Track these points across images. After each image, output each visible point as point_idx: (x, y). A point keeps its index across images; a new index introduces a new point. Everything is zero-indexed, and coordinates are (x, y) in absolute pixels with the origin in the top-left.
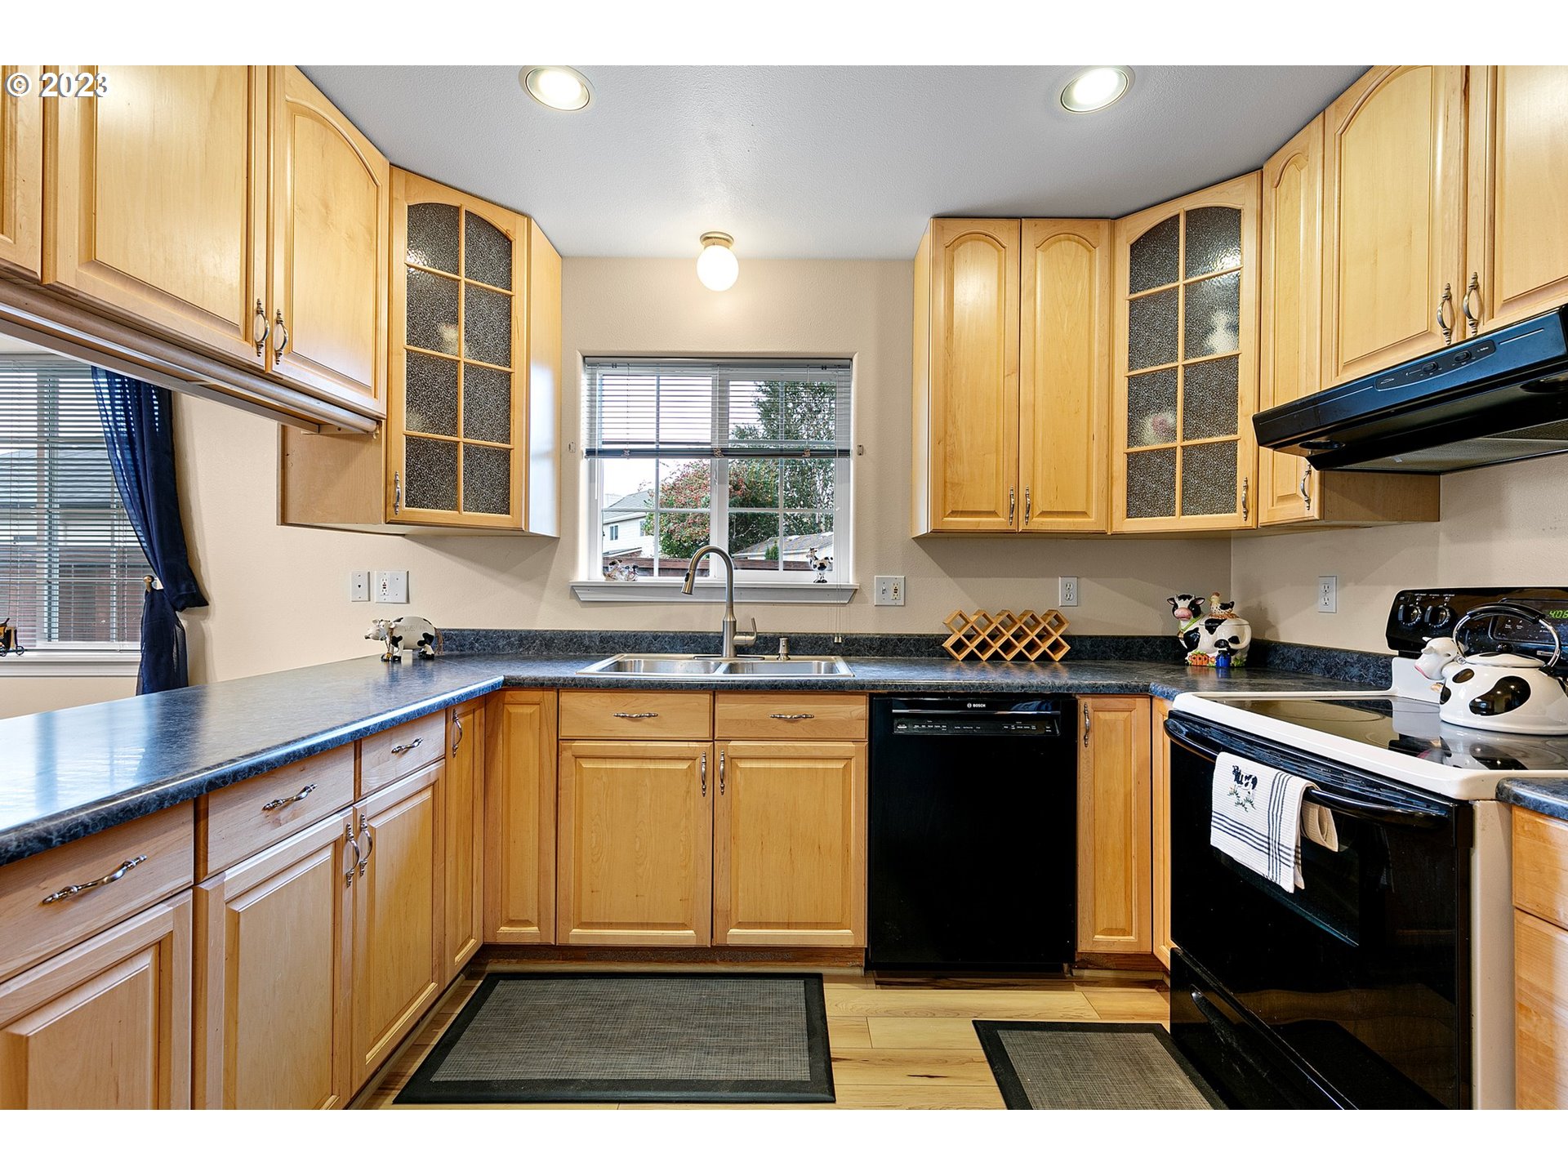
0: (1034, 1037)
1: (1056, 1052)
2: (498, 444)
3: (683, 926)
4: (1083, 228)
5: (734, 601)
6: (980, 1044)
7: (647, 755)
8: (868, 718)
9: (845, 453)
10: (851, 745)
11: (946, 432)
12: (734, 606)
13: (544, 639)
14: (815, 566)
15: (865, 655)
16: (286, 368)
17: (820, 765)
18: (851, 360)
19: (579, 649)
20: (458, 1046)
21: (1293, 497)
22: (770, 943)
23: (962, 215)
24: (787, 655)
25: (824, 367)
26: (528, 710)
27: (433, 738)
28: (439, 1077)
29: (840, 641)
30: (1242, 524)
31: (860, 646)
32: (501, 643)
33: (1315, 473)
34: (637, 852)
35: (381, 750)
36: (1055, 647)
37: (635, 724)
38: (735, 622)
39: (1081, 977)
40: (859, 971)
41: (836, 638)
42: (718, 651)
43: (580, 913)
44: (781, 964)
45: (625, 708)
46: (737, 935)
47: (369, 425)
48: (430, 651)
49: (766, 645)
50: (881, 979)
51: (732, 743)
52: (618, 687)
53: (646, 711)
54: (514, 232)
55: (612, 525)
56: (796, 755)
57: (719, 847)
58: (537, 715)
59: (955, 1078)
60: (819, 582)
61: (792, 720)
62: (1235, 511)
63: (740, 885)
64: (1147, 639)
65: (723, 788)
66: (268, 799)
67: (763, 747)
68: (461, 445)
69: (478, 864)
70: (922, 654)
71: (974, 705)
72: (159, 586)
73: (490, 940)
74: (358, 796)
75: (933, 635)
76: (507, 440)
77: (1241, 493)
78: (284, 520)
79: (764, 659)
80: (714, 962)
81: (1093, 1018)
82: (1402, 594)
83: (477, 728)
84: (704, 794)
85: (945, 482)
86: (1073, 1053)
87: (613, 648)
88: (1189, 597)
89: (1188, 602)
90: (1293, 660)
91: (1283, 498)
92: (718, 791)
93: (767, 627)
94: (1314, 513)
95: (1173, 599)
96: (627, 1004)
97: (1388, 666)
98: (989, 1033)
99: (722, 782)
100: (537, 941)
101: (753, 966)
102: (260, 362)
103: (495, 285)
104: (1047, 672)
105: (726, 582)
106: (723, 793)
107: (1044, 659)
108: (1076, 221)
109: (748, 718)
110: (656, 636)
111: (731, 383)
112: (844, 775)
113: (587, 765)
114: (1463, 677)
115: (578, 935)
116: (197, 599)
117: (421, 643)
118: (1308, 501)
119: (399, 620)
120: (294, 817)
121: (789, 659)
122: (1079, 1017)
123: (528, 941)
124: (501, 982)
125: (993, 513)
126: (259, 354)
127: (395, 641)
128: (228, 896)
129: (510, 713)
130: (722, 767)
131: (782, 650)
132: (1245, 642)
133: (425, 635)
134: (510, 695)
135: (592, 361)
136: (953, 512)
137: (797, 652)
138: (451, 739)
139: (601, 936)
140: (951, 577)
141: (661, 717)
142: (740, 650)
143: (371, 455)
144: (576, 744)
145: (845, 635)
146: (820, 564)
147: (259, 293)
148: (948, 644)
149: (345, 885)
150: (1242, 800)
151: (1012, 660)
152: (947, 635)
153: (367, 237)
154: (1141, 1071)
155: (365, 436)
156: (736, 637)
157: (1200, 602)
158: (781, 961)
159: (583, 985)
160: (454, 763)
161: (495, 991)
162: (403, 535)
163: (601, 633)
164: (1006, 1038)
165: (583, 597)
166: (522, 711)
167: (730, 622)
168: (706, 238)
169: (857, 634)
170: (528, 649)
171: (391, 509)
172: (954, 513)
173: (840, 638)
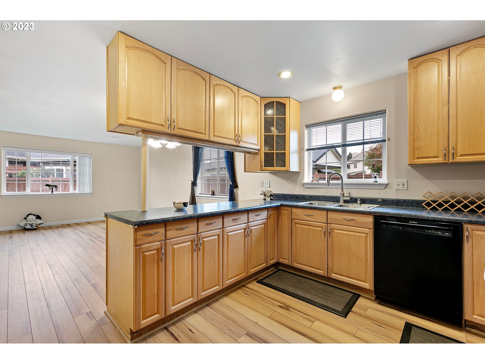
2: (283, 151)
3: (320, 270)
5: (343, 187)
6: (404, 327)
7: (311, 225)
8: (373, 222)
9: (384, 141)
10: (368, 230)
11: (414, 131)
12: (344, 189)
13: (297, 196)
14: (373, 177)
15: (391, 205)
16: (242, 144)
17: (358, 234)
18: (386, 110)
19: (304, 199)
20: (269, 278)
24: (360, 204)
25: (377, 115)
26: (285, 211)
27: (264, 215)
28: (264, 281)
29: (380, 201)
31: (389, 202)
32: (287, 197)
34: (309, 248)
35: (253, 214)
37: (308, 217)
38: (344, 194)
40: (374, 298)
41: (379, 199)
42: (339, 201)
43: (296, 260)
45: (306, 213)
46: (334, 276)
47: (257, 151)
48: (272, 198)
49: (353, 200)
50: (380, 303)
51: (332, 225)
52: (308, 208)
53: (311, 214)
54: (286, 102)
55: (354, 163)
56: (350, 230)
57: (329, 251)
58: (287, 213)
59: (388, 329)
60: (375, 182)
61: (350, 220)
63: (335, 263)
65: (330, 236)
66: (233, 218)
67: (341, 227)
68: (275, 153)
69: (276, 244)
70: (414, 206)
71: (412, 222)
72: (231, 184)
73: (279, 261)
74: (248, 222)
75: (419, 200)
76: (285, 150)
78: (245, 172)
79: (353, 204)
80: (330, 282)
81: (463, 341)
83: (275, 214)
84: (325, 237)
85: (414, 147)
87: (312, 199)
92: (329, 237)
93: (353, 195)
96: (304, 283)
98: (409, 326)
100: (288, 264)
101: (340, 287)
102: (237, 144)
103: (282, 116)
106: (330, 237)
110: (323, 197)
111: (348, 125)
112: (366, 238)
113: (298, 225)
115: (296, 265)
116: (237, 187)
117: (270, 196)
119: (266, 191)
120: (237, 222)
121: (361, 205)
123: (286, 263)
124: (281, 271)
126: (236, 143)
127: (265, 195)
128: (227, 231)
129: (282, 212)
130: (329, 231)
131: (359, 202)
133: (271, 194)
134: (282, 208)
135: (308, 126)
137: (366, 203)
138: (268, 215)
139: (301, 267)
140: (428, 179)
141: (314, 216)
142: (345, 202)
143: (258, 157)
144: (295, 220)
145: (383, 199)
146: (375, 176)
147: (237, 133)
148: (424, 204)
149: (246, 237)
152: (425, 200)
153: (256, 114)
155: (256, 154)
156: (344, 198)
158: (348, 288)
159: (297, 277)
160: (269, 220)
161: (279, 272)
162: (269, 173)
163: (309, 195)
164: (414, 329)
165: (305, 186)
166: (285, 212)
167: (342, 193)
168: (335, 88)
170: (293, 199)
171: (261, 168)
172: (418, 158)
173: (381, 200)
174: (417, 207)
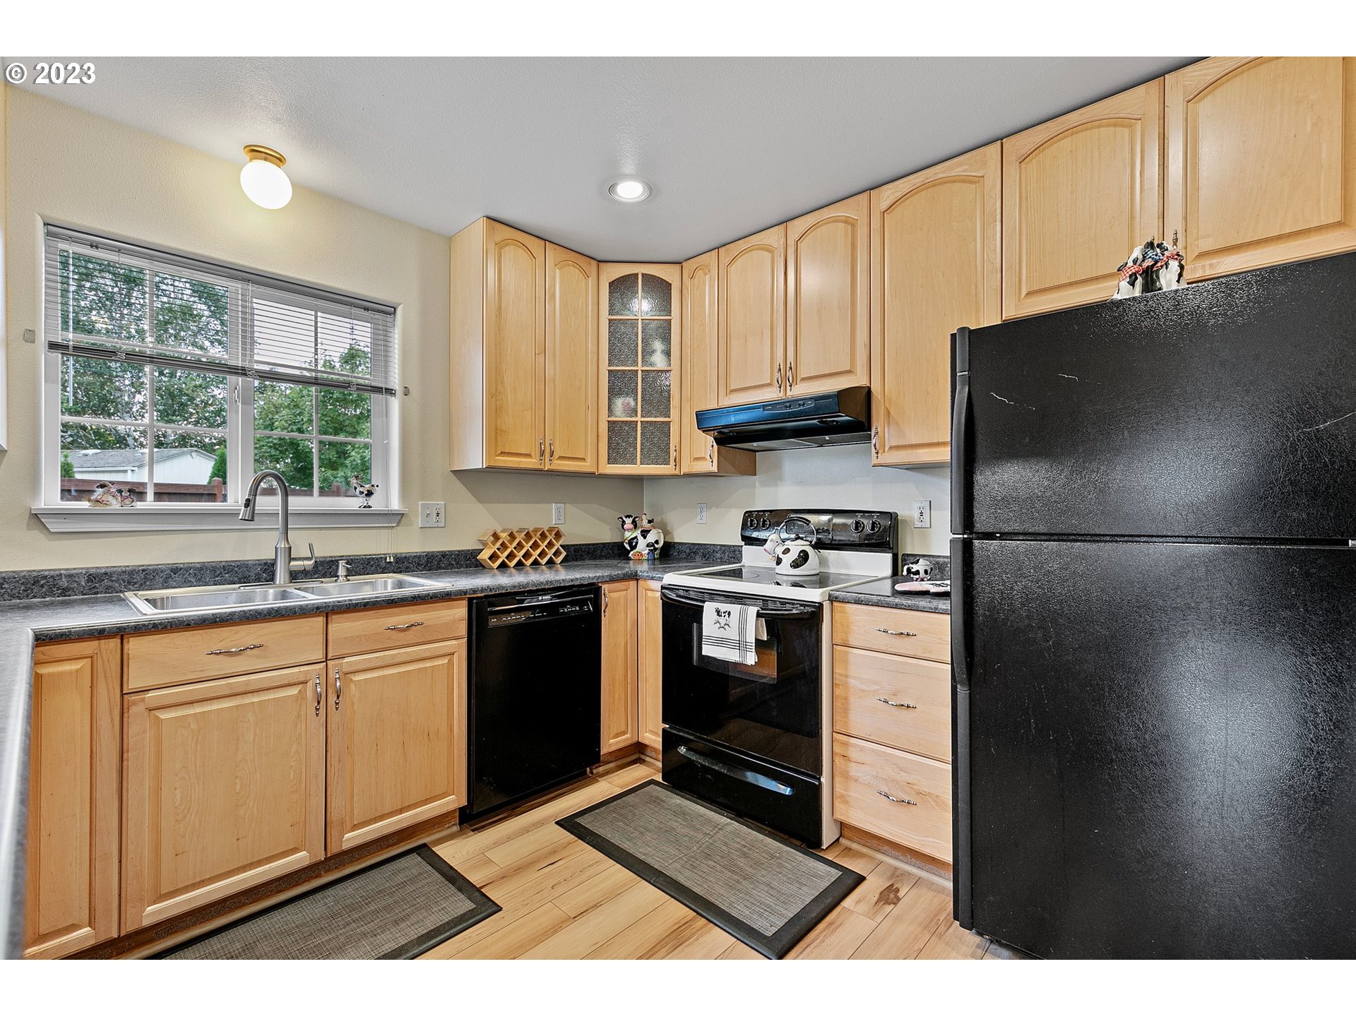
0: (597, 814)
1: (614, 815)
3: (296, 850)
4: (582, 261)
6: (567, 833)
7: (251, 688)
8: (467, 618)
9: (390, 392)
10: (454, 642)
11: (496, 390)
12: (290, 533)
17: (429, 664)
18: (395, 309)
21: (703, 459)
22: (386, 832)
23: (507, 223)
24: (346, 576)
25: (366, 309)
26: (72, 666)
29: (392, 560)
30: (673, 472)
31: (409, 563)
33: (716, 446)
34: (237, 794)
36: (557, 553)
37: (234, 658)
38: (290, 548)
39: (598, 773)
40: (456, 828)
41: (388, 558)
42: (271, 578)
44: (388, 850)
45: (222, 643)
46: (352, 838)
49: (326, 568)
50: (473, 828)
51: (347, 660)
52: (216, 622)
53: (251, 641)
56: (408, 659)
57: (333, 761)
58: (87, 670)
59: (567, 856)
61: (405, 630)
62: (669, 464)
63: (355, 790)
64: (604, 544)
65: (337, 705)
67: (377, 658)
70: (461, 566)
71: (542, 598)
75: (469, 550)
77: (673, 454)
79: (322, 582)
81: (619, 791)
82: (746, 512)
84: (316, 714)
85: (497, 429)
86: (622, 812)
88: (632, 517)
89: (631, 519)
90: (685, 552)
91: (697, 459)
92: (332, 708)
93: (323, 551)
94: (715, 469)
95: (621, 518)
97: (741, 552)
98: (570, 824)
99: (338, 698)
100: (94, 943)
101: (361, 863)
104: (553, 572)
105: (280, 508)
106: (337, 709)
107: (551, 562)
108: (580, 256)
109: (363, 634)
111: (256, 299)
112: (448, 668)
113: (164, 715)
114: (787, 551)
115: (156, 911)
118: (712, 462)
121: (348, 580)
122: (611, 794)
125: (529, 455)
130: (336, 685)
131: (341, 572)
132: (661, 544)
134: (41, 652)
136: (502, 453)
141: (267, 646)
142: (295, 576)
144: (151, 694)
145: (396, 555)
148: (484, 556)
150: (722, 625)
151: (531, 565)
152: (482, 549)
154: (659, 804)
156: (293, 563)
157: (637, 519)
158: (386, 848)
163: (88, 570)
164: (583, 821)
165: (55, 527)
166: (61, 669)
167: (285, 548)
168: (254, 151)
169: (406, 553)
173: (392, 558)
174: (467, 567)
